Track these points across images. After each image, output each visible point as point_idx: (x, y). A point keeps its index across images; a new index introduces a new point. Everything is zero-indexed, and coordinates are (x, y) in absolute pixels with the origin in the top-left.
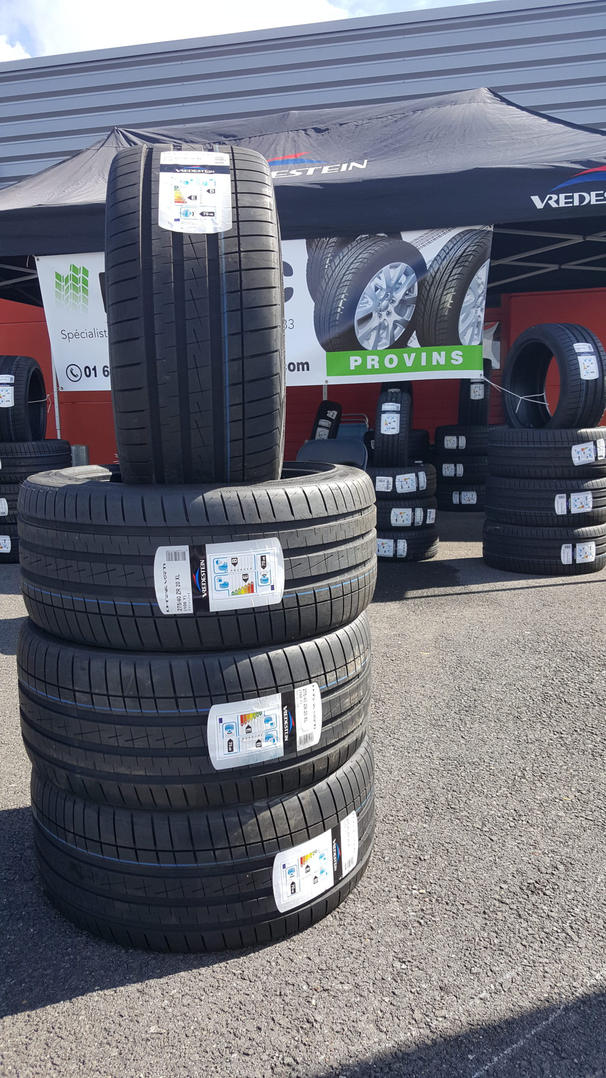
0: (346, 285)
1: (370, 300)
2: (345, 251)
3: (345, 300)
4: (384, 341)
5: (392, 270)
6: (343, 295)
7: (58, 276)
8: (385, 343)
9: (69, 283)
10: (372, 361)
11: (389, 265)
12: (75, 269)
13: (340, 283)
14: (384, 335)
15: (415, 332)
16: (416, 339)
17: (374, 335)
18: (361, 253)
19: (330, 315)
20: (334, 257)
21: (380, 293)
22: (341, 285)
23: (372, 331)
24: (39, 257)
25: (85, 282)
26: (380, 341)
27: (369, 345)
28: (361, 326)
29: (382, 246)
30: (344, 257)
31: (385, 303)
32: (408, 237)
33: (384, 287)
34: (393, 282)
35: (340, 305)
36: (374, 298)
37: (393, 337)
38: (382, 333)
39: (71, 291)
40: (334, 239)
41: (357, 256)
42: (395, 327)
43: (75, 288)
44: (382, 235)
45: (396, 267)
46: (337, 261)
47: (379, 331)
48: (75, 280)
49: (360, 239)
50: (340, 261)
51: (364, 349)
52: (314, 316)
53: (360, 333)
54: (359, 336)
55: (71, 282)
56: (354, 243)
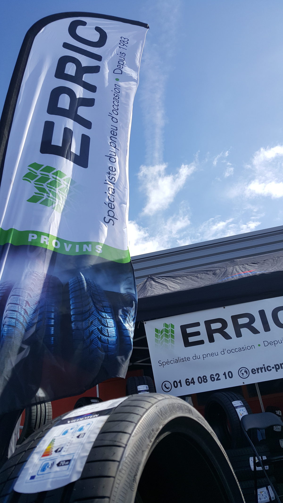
7: (157, 330)
12: (166, 325)
24: (146, 322)
25: (173, 332)
39: (164, 338)
43: (167, 336)
48: (167, 331)
55: (164, 333)
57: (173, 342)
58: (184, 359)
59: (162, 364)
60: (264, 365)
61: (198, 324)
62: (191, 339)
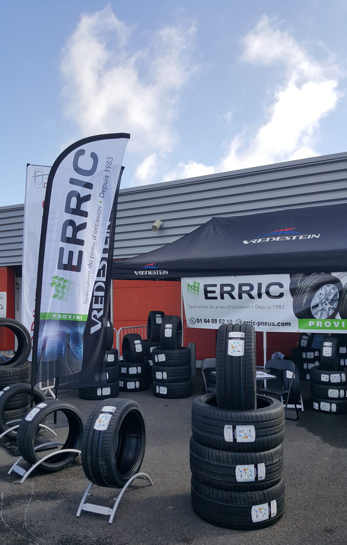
0: (307, 292)
1: (317, 299)
2: (307, 279)
3: (307, 298)
4: (324, 315)
5: (327, 287)
6: (306, 296)
7: (188, 285)
9: (192, 288)
10: (319, 324)
11: (326, 285)
12: (195, 283)
13: (304, 291)
14: (324, 313)
15: (338, 313)
16: (339, 316)
17: (320, 313)
18: (313, 280)
19: (300, 304)
20: (302, 281)
21: (322, 296)
23: (319, 311)
24: (182, 278)
25: (198, 288)
26: (322, 316)
27: (317, 317)
28: (313, 310)
29: (323, 277)
30: (306, 281)
31: (324, 300)
32: (335, 275)
33: (324, 294)
34: (328, 292)
35: (304, 300)
36: (320, 298)
37: (328, 314)
39: (193, 291)
40: (302, 274)
42: (329, 310)
43: (194, 290)
44: (323, 273)
45: (329, 286)
46: (303, 282)
47: (322, 312)
48: (195, 287)
49: (313, 274)
51: (315, 318)
52: (293, 304)
53: (313, 312)
54: (313, 313)
55: (193, 287)
56: (311, 276)
57: (198, 294)
58: (204, 307)
59: (191, 307)
60: (252, 321)
61: (215, 286)
62: (210, 295)
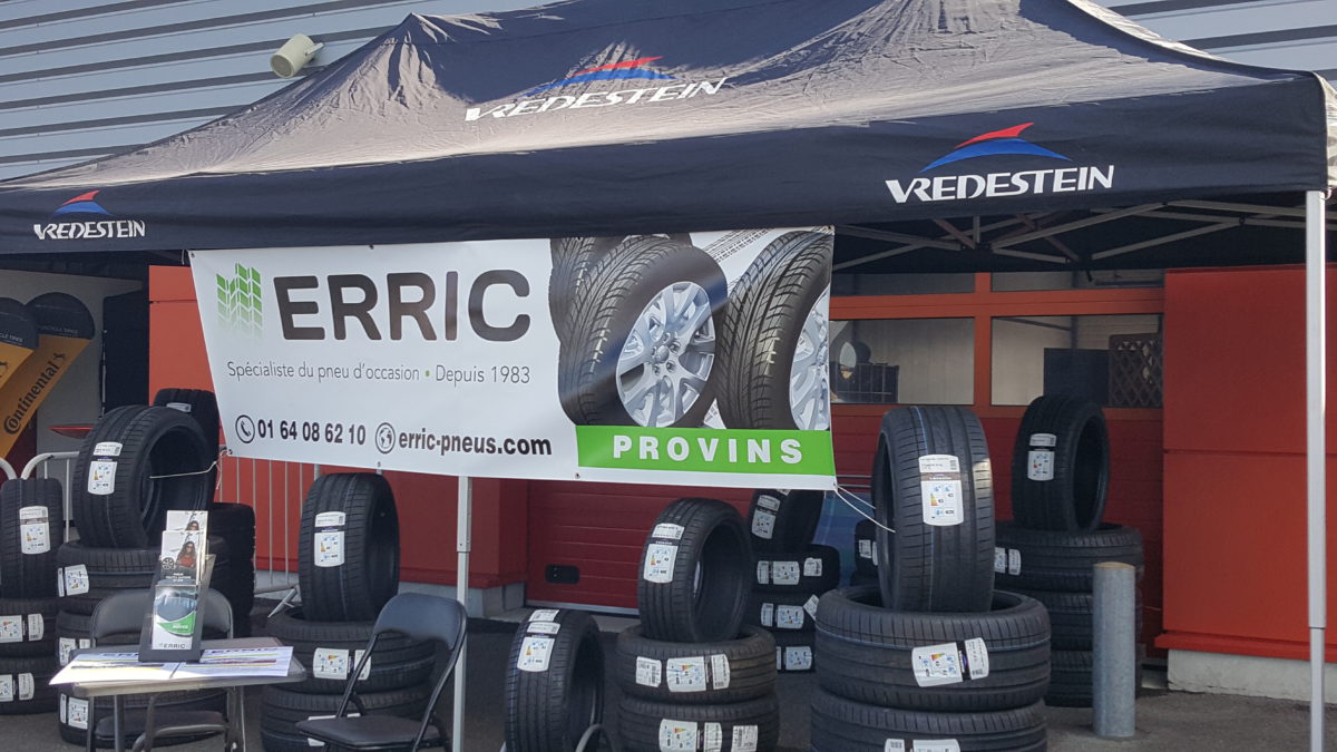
0: (607, 316)
1: (640, 343)
2: (607, 258)
3: (605, 339)
4: (666, 413)
5: (676, 294)
6: (603, 332)
7: (220, 280)
8: (668, 417)
9: (235, 292)
10: (648, 446)
11: (671, 287)
13: (598, 312)
14: (666, 403)
15: (715, 402)
16: (718, 414)
17: (650, 400)
18: (629, 264)
19: (582, 364)
20: (590, 268)
21: (656, 330)
22: (600, 315)
23: (646, 394)
24: (194, 252)
25: (257, 291)
26: (660, 413)
27: (642, 416)
28: (629, 385)
29: (661, 253)
30: (604, 268)
31: (662, 349)
32: (701, 241)
33: (664, 322)
34: (676, 315)
35: (598, 348)
36: (647, 340)
37: (680, 407)
38: (664, 399)
40: (591, 240)
41: (624, 269)
42: (683, 390)
44: (662, 235)
45: (683, 289)
46: (594, 275)
47: (658, 396)
49: (629, 241)
50: (599, 274)
51: (634, 424)
52: (560, 364)
53: (627, 396)
54: (625, 403)
55: (238, 290)
56: (620, 248)
59: (237, 372)
60: (424, 430)
61: (310, 282)
62: (300, 320)
